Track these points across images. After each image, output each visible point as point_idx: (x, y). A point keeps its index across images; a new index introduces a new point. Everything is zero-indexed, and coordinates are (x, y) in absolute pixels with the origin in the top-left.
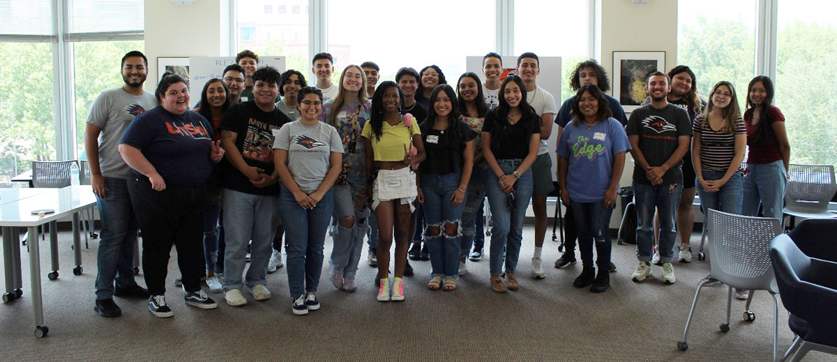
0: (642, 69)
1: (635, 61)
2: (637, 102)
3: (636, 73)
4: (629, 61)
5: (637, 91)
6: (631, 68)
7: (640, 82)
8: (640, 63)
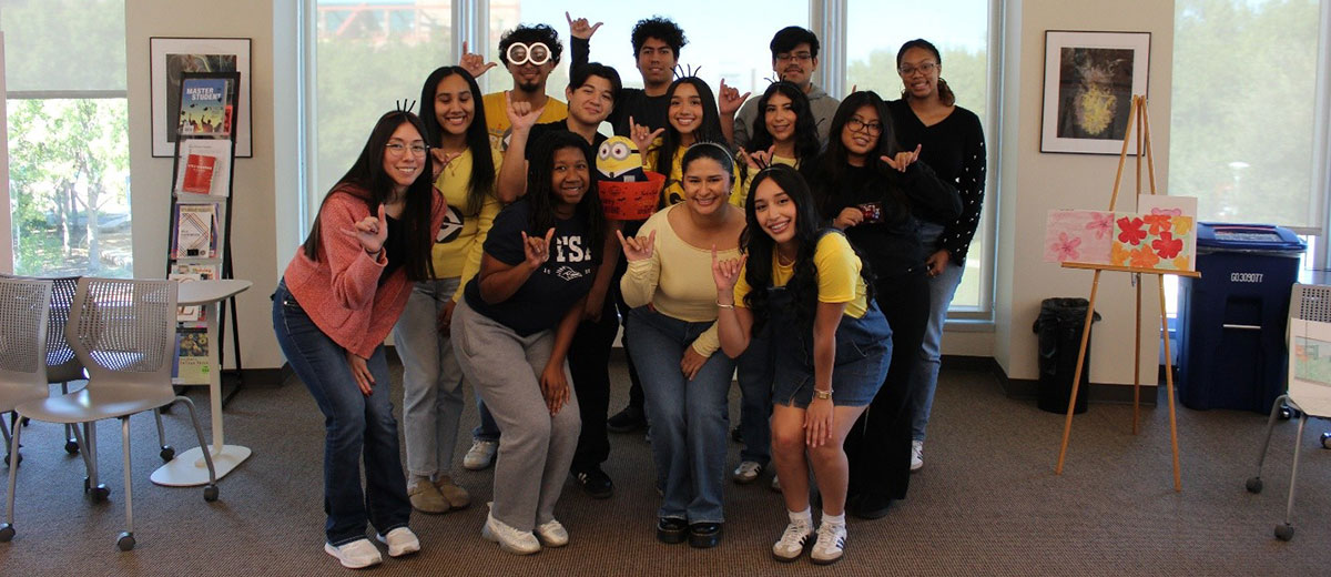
0: (1104, 67)
1: (1090, 50)
2: (1091, 133)
3: (1089, 73)
4: (1077, 50)
5: (1092, 111)
6: (1081, 62)
7: (1097, 93)
8: (1099, 56)
